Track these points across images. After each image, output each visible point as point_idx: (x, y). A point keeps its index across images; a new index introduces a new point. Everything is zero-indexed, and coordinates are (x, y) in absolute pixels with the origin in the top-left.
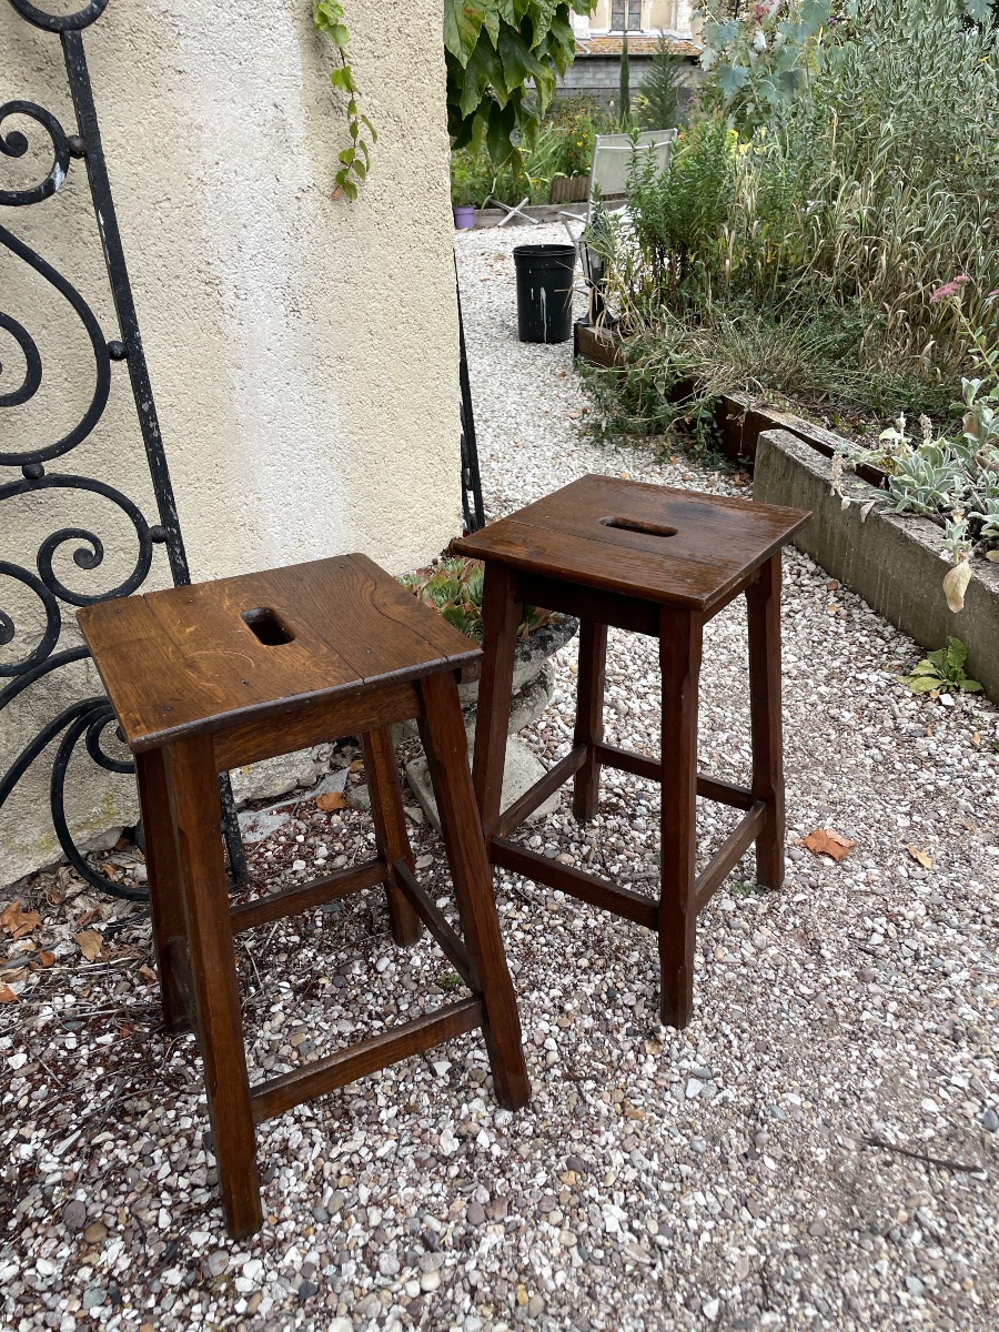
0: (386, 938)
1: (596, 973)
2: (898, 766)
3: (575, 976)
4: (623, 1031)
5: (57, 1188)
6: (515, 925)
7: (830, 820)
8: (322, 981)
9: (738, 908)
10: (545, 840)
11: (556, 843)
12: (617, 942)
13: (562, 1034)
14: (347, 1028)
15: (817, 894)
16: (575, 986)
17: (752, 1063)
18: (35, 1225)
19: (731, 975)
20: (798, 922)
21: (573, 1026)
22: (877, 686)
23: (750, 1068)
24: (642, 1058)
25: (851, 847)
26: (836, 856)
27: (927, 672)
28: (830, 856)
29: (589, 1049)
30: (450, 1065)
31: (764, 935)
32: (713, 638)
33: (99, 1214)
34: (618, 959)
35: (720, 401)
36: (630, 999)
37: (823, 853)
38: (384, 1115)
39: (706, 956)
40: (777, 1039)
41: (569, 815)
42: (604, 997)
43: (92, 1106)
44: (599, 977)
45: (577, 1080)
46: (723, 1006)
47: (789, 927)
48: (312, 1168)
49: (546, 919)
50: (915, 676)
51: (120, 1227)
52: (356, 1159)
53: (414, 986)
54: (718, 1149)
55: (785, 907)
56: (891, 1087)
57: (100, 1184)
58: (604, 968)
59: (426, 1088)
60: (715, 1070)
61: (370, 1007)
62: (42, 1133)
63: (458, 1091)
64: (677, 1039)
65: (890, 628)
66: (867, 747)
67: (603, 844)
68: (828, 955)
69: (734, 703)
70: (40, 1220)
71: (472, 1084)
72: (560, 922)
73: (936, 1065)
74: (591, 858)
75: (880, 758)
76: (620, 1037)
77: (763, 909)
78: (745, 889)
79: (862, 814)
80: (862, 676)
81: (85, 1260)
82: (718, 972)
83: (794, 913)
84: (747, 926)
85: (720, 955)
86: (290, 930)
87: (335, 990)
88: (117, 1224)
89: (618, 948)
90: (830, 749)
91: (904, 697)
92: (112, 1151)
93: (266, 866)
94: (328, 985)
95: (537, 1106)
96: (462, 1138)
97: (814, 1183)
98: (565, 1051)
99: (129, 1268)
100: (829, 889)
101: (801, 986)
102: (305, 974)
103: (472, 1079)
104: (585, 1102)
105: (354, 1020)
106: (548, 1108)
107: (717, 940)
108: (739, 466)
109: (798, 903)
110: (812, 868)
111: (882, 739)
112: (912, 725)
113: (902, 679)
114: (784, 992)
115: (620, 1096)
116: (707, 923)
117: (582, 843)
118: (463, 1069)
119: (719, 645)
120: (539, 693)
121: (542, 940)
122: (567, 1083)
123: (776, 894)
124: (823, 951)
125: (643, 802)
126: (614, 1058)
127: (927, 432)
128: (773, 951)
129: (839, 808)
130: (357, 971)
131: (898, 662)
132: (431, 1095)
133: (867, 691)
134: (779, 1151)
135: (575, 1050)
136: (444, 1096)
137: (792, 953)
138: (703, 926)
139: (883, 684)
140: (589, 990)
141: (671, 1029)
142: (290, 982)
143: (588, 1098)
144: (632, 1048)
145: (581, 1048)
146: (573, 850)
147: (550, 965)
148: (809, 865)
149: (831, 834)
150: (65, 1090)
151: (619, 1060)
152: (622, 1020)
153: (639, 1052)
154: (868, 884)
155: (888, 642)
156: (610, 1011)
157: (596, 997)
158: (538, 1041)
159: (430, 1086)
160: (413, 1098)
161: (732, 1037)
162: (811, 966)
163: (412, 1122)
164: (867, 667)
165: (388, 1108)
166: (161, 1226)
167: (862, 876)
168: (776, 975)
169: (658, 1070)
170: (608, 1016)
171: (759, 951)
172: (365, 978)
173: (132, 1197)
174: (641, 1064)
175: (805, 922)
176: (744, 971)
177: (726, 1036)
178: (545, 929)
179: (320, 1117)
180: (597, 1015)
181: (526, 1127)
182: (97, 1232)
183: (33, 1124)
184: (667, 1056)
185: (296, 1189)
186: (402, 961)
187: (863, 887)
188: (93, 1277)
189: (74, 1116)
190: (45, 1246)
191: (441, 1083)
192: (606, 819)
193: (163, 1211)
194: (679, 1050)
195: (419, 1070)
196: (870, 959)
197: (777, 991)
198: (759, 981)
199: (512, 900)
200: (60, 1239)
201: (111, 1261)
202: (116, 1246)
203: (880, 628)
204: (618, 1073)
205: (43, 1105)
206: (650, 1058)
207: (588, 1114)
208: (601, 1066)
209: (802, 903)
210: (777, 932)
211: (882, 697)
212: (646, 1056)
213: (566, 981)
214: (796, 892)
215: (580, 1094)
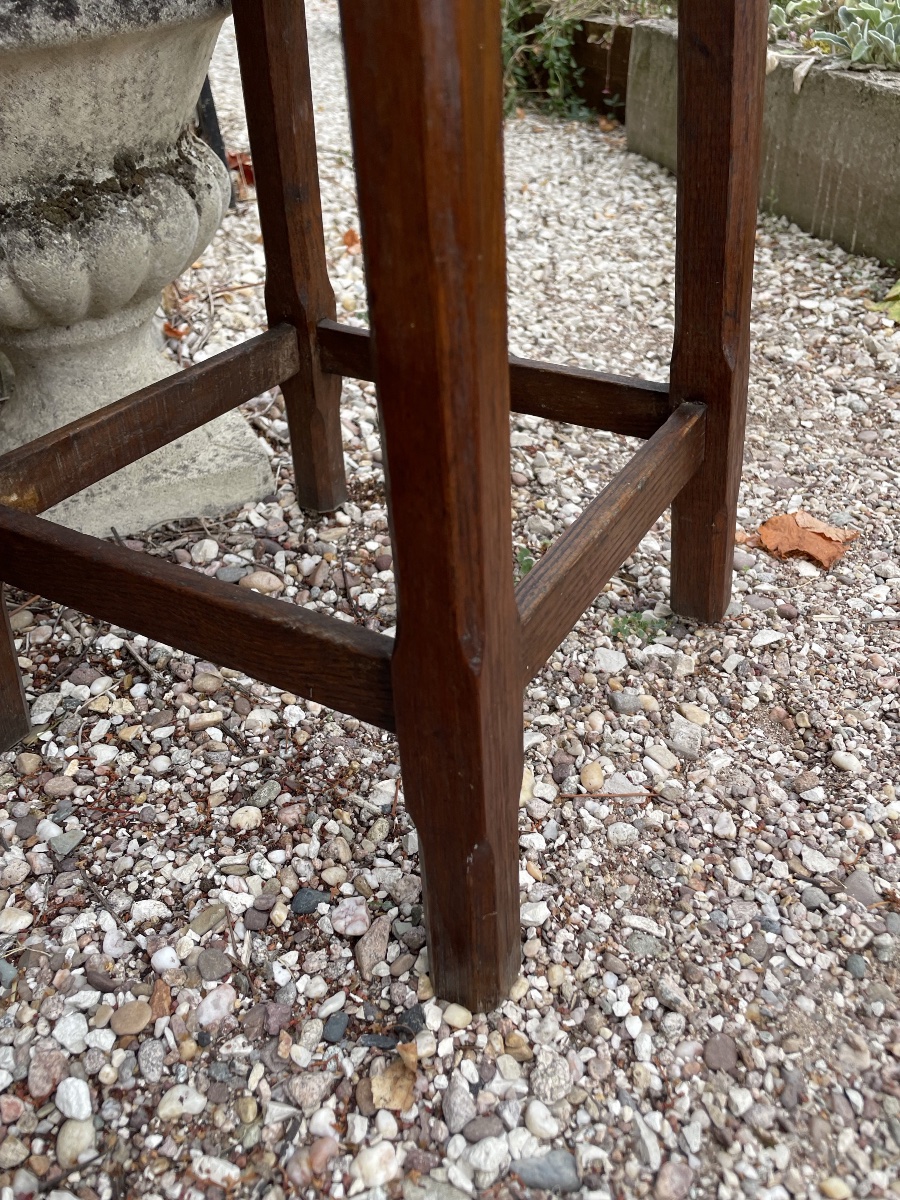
1: (274, 846)
2: (897, 416)
3: (215, 858)
4: (313, 1030)
6: (101, 728)
7: (797, 499)
9: (633, 665)
10: (226, 547)
11: (248, 554)
13: (120, 1055)
15: (801, 629)
16: (207, 887)
17: (701, 1119)
19: (623, 832)
20: (770, 690)
21: (162, 1023)
22: (836, 317)
23: (695, 1138)
24: (359, 1126)
25: (848, 541)
26: (821, 557)
28: (810, 559)
29: (196, 1103)
31: (693, 724)
32: (576, 276)
34: (339, 802)
35: (579, 28)
36: (350, 916)
37: (795, 554)
39: (559, 781)
40: (763, 1021)
41: (289, 503)
42: (280, 914)
44: (278, 856)
46: (604, 920)
47: (751, 702)
49: (183, 713)
55: (735, 659)
58: (300, 828)
60: (589, 1153)
64: (467, 1048)
65: (839, 252)
66: (837, 392)
67: (349, 553)
68: (854, 765)
69: (609, 348)
72: (218, 716)
74: (320, 579)
75: (863, 406)
76: (301, 1054)
77: (687, 664)
78: (644, 626)
79: (855, 487)
80: (807, 304)
82: (591, 823)
83: (759, 672)
84: (654, 704)
85: (594, 779)
89: (343, 775)
90: (776, 400)
91: (881, 328)
98: (118, 1118)
100: (823, 617)
101: (807, 852)
107: (586, 741)
108: (604, 111)
109: (764, 649)
110: (778, 582)
111: (860, 382)
113: (873, 306)
114: (762, 868)
116: (563, 703)
117: (303, 550)
119: (583, 284)
120: (166, 191)
121: (161, 764)
123: (711, 634)
124: (840, 756)
126: (270, 1134)
128: (720, 760)
129: (809, 480)
131: (861, 288)
135: (151, 1111)
137: (764, 764)
138: (553, 709)
139: (844, 314)
140: (239, 898)
141: (458, 1015)
144: (334, 1088)
145: (169, 1108)
146: (280, 564)
147: (161, 826)
148: (771, 576)
149: (804, 520)
151: (286, 1136)
152: (319, 987)
153: (353, 1104)
155: (839, 268)
156: (292, 957)
157: (259, 920)
158: (39, 1086)
161: (634, 1026)
162: (818, 794)
164: (814, 296)
167: (881, 592)
168: (739, 824)
169: (407, 1168)
170: (281, 977)
171: (687, 762)
174: (352, 1150)
175: (784, 692)
176: (656, 816)
177: (615, 1022)
178: (175, 736)
180: (249, 977)
184: (439, 1113)
192: (364, 509)
194: (475, 1089)
197: (743, 867)
198: (695, 841)
199: (112, 671)
203: (824, 252)
206: (387, 1123)
209: (771, 649)
210: (723, 716)
211: (846, 329)
212: (372, 1118)
213: (187, 874)
214: (755, 628)
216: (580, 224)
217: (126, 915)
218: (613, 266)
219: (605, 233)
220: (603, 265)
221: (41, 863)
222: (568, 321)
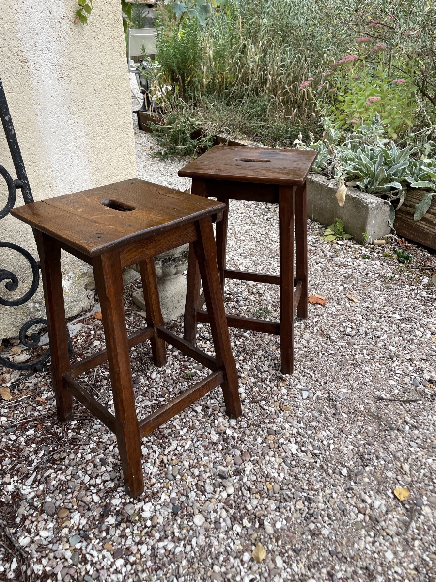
0: (151, 365)
1: (248, 361)
2: (331, 269)
3: (240, 364)
4: (269, 380)
5: (35, 499)
6: (206, 349)
7: (314, 291)
12: (252, 348)
13: (245, 386)
14: (149, 404)
16: (242, 368)
17: (323, 381)
18: (30, 518)
19: (301, 352)
20: (318, 329)
21: (247, 382)
22: (312, 241)
23: (322, 383)
24: (280, 388)
25: (326, 299)
26: (322, 303)
27: (330, 233)
28: (320, 304)
29: (257, 389)
30: (201, 408)
31: (307, 336)
33: (62, 504)
35: (215, 138)
36: (266, 368)
37: (317, 303)
38: (182, 433)
40: (328, 371)
42: (255, 369)
43: (36, 461)
44: (250, 362)
45: (257, 402)
46: (303, 364)
47: (315, 331)
48: (158, 461)
50: (326, 236)
51: (75, 507)
52: (177, 452)
53: (172, 381)
54: (323, 414)
55: (311, 324)
56: (376, 378)
57: (57, 492)
58: (251, 359)
59: (195, 418)
60: (310, 387)
61: (155, 393)
62: (16, 478)
63: (210, 417)
64: (291, 378)
65: (309, 220)
66: (317, 263)
68: (335, 338)
69: (259, 255)
70: (32, 515)
71: (216, 412)
73: (389, 368)
75: (323, 267)
76: (268, 382)
77: (303, 326)
79: (325, 287)
81: (64, 525)
82: (296, 352)
83: (316, 326)
84: (299, 334)
85: (294, 346)
86: (103, 370)
88: (73, 506)
89: (253, 350)
91: (323, 244)
92: (56, 477)
93: (80, 346)
95: (246, 414)
96: (219, 433)
97: (363, 418)
98: (248, 392)
99: (87, 523)
100: (324, 315)
101: (330, 351)
103: (214, 410)
104: (264, 409)
105: (150, 400)
106: (250, 414)
110: (315, 309)
111: (322, 260)
112: (331, 253)
113: (321, 238)
114: (323, 354)
115: (277, 404)
118: (208, 408)
122: (254, 404)
123: (305, 320)
124: (332, 337)
125: (239, 295)
126: (269, 391)
127: (312, 139)
128: (313, 341)
129: (316, 286)
130: (143, 380)
131: (317, 232)
132: (199, 421)
134: (346, 410)
135: (252, 391)
136: (204, 420)
137: (320, 341)
139: (314, 240)
140: (248, 368)
141: (287, 375)
143: (265, 407)
144: (275, 385)
145: (254, 390)
148: (313, 308)
149: (317, 296)
150: (19, 458)
151: (271, 391)
153: (278, 387)
154: (338, 311)
155: (310, 225)
156: (259, 374)
157: (252, 370)
159: (197, 417)
160: (191, 424)
161: (311, 374)
162: (330, 343)
163: (195, 432)
165: (182, 429)
166: (96, 501)
167: (334, 309)
168: (319, 349)
169: (288, 391)
170: (260, 376)
171: (308, 342)
172: (147, 382)
173: (75, 494)
174: (280, 391)
175: (321, 329)
176: (306, 349)
177: (309, 374)
179: (152, 440)
180: (255, 376)
181: (244, 424)
182: (64, 512)
183: (9, 476)
184: (289, 385)
185: (154, 471)
186: (162, 373)
187: (336, 313)
188: (70, 531)
189: (29, 468)
190: (39, 525)
191: (201, 415)
192: (228, 304)
193: (94, 495)
194: (293, 382)
195: (189, 412)
196: (349, 337)
197: (320, 354)
198: (313, 352)
199: (201, 340)
200: (46, 521)
201: (77, 523)
202: (76, 516)
204: (273, 396)
205: (10, 467)
206: (283, 387)
207: (267, 413)
208: (265, 395)
209: (317, 322)
210: (311, 334)
211: (316, 245)
214: (313, 318)
215: (261, 407)
216: (235, 212)
218: (250, 227)
219: (243, 215)
220: (247, 227)
222: (246, 247)
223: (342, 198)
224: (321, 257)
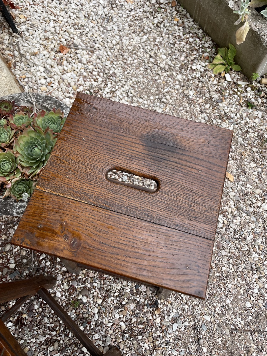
2: (214, 121)
3: (122, 283)
8: (24, 316)
13: (124, 317)
14: (43, 339)
17: (191, 305)
22: (200, 72)
23: (191, 307)
24: (154, 317)
27: (220, 62)
29: (135, 319)
42: (135, 291)
45: (135, 336)
50: (215, 65)
54: (188, 350)
56: (235, 300)
60: (180, 312)
61: (48, 325)
64: (164, 305)
65: (201, 31)
66: (202, 113)
80: (194, 66)
87: (30, 319)
91: (211, 77)
94: (27, 317)
98: (127, 323)
102: (16, 315)
104: (140, 346)
105: (44, 334)
111: (206, 106)
112: (216, 96)
113: (209, 66)
115: (151, 339)
122: (132, 339)
130: (36, 307)
131: (207, 54)
133: (197, 76)
134: (207, 344)
135: (131, 322)
139: (202, 70)
141: (162, 301)
142: (11, 321)
143: (141, 343)
151: (147, 320)
152: (143, 300)
153: (153, 314)
155: (201, 41)
156: (138, 296)
157: (132, 292)
164: (195, 59)
169: (161, 320)
170: (138, 300)
172: (41, 309)
174: (155, 320)
180: (134, 301)
184: (163, 313)
194: (166, 309)
196: (220, 237)
203: (197, 31)
204: (148, 329)
206: (158, 316)
207: (142, 350)
208: (141, 326)
211: (203, 79)
212: (155, 315)
213: (119, 288)
215: (137, 341)
217: (114, 296)
218: (139, 39)
220: (136, 39)
221: (98, 291)
222: (133, 79)
223: (242, 39)
224: (206, 102)
